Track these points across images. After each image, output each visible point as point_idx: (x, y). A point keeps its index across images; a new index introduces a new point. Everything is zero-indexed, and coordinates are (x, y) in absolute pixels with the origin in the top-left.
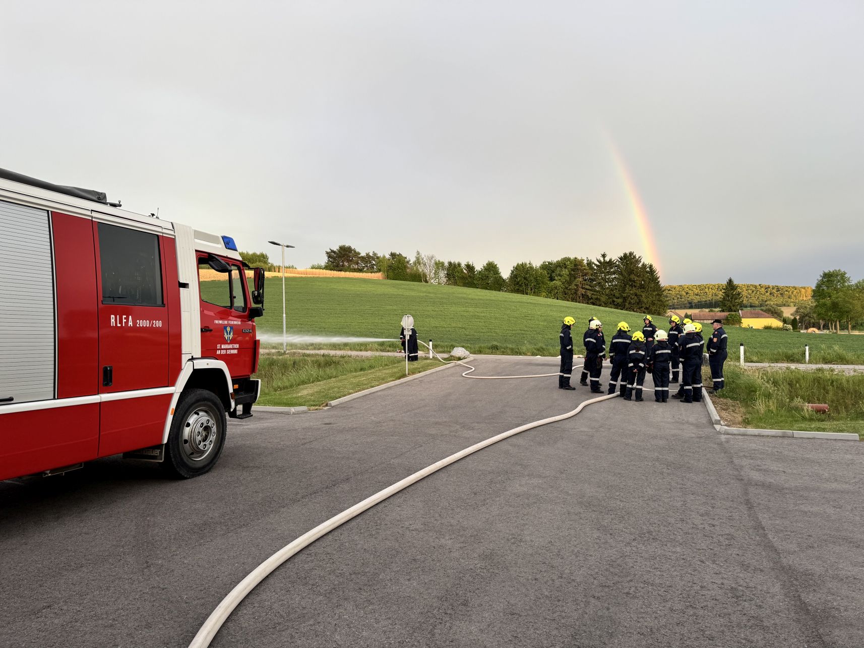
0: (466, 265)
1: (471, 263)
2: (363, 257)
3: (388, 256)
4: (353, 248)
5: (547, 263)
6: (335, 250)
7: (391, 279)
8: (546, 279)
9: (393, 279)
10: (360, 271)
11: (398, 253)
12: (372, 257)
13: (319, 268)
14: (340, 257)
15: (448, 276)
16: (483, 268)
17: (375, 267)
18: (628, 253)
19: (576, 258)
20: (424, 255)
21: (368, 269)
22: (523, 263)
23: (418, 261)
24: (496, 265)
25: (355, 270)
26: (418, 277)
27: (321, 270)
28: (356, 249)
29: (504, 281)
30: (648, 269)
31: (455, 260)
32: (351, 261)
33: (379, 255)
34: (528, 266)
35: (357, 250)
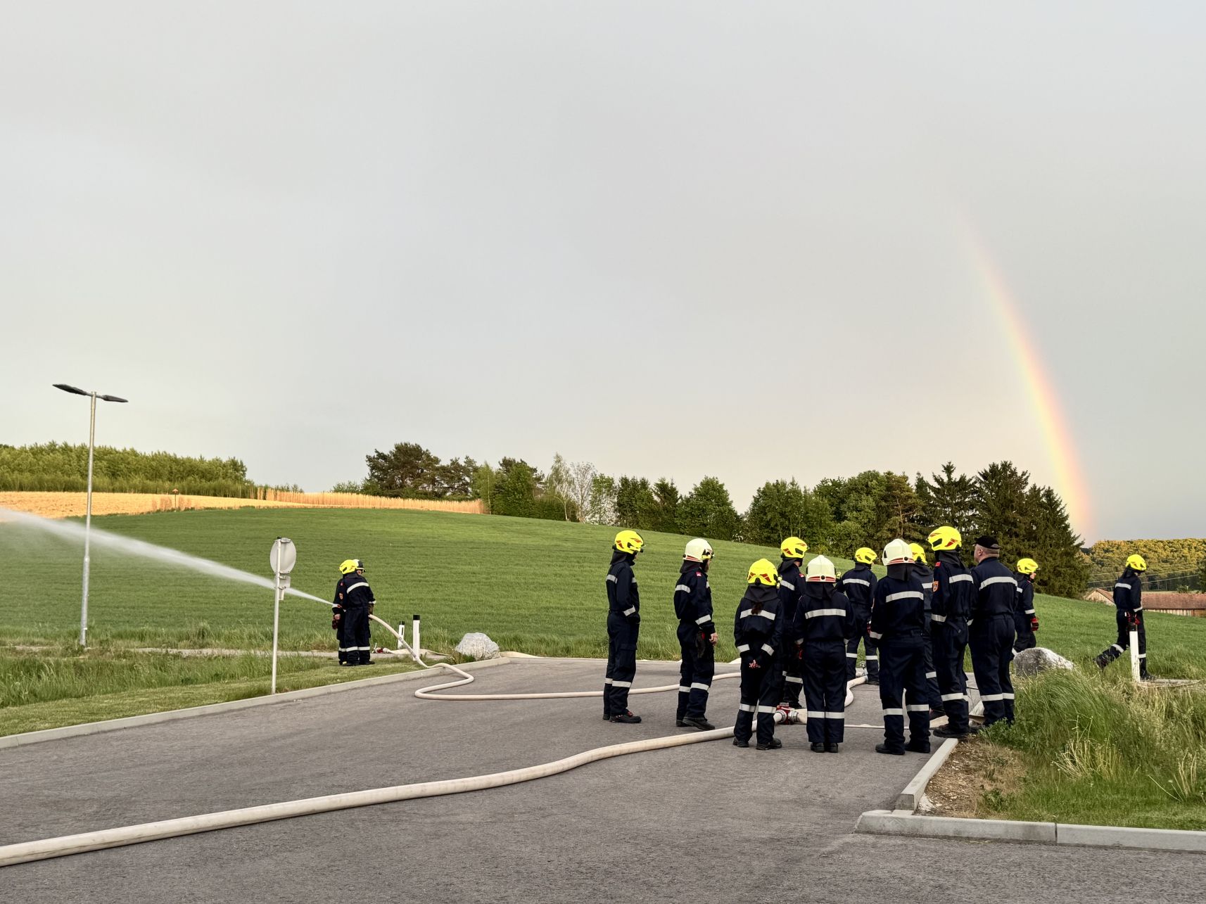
0: (657, 485)
1: (668, 481)
2: (443, 468)
3: (495, 466)
4: (424, 449)
5: (830, 484)
6: (386, 453)
7: (499, 514)
8: (828, 518)
9: (505, 515)
10: (438, 496)
11: (518, 460)
12: (464, 468)
13: (352, 490)
14: (396, 467)
15: (621, 507)
16: (693, 492)
17: (470, 489)
18: (999, 463)
19: (889, 473)
20: (571, 463)
21: (454, 494)
22: (777, 483)
23: (557, 476)
24: (721, 486)
25: (426, 496)
26: (559, 511)
27: (355, 495)
28: (430, 451)
29: (738, 519)
30: (1044, 500)
31: (635, 475)
32: (419, 475)
33: (478, 465)
34: (789, 487)
35: (433, 454)
